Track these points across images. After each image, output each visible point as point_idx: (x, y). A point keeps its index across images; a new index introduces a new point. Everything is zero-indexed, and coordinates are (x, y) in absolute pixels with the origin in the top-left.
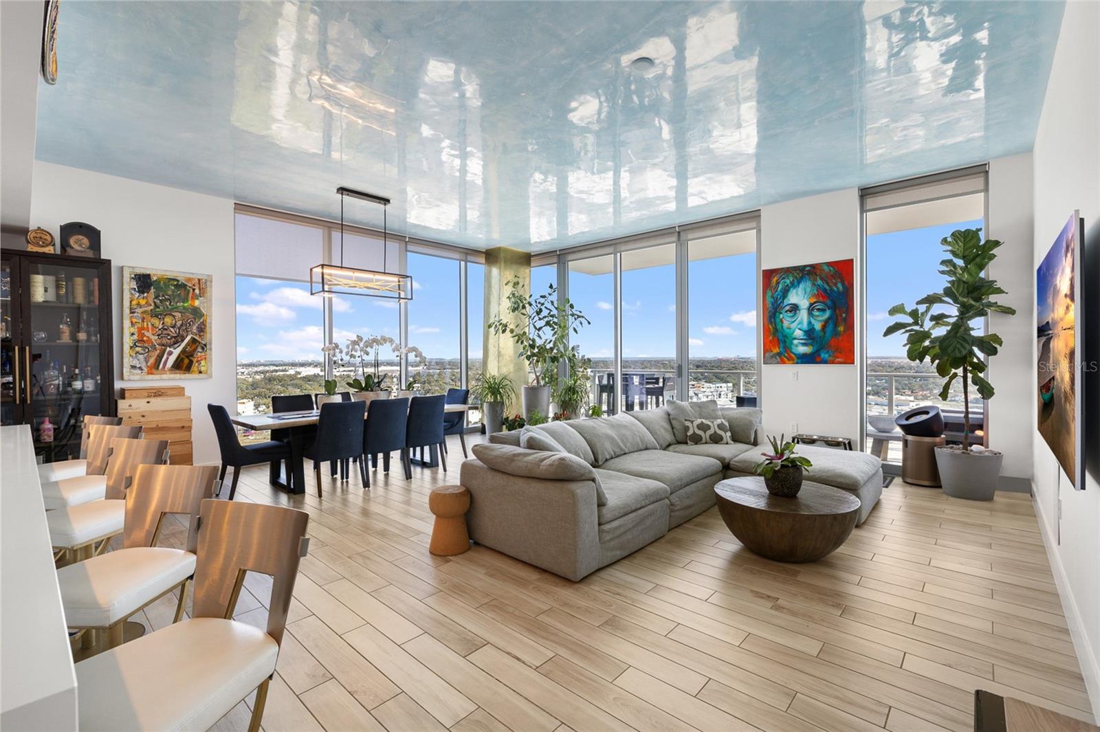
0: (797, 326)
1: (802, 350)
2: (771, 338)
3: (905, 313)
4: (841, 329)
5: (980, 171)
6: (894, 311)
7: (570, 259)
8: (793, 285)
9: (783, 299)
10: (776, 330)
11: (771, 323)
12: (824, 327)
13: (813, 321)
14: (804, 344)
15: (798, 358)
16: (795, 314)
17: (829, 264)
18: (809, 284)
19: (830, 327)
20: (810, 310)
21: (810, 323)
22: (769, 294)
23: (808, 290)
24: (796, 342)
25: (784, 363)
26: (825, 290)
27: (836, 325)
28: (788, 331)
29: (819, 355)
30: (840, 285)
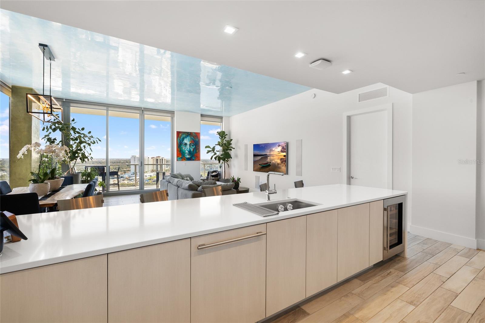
0: (186, 149)
1: (188, 156)
2: (179, 153)
3: (211, 148)
4: (197, 151)
5: (221, 118)
6: (206, 147)
7: (71, 105)
8: (186, 137)
9: (183, 141)
10: (181, 150)
11: (179, 148)
12: (193, 150)
13: (190, 148)
14: (188, 155)
15: (187, 159)
16: (186, 146)
17: (195, 133)
18: (190, 138)
19: (195, 150)
20: (190, 145)
21: (190, 149)
22: (179, 139)
23: (189, 139)
24: (186, 154)
25: (183, 160)
26: (194, 140)
27: (196, 150)
28: (184, 151)
29: (192, 158)
30: (197, 139)
